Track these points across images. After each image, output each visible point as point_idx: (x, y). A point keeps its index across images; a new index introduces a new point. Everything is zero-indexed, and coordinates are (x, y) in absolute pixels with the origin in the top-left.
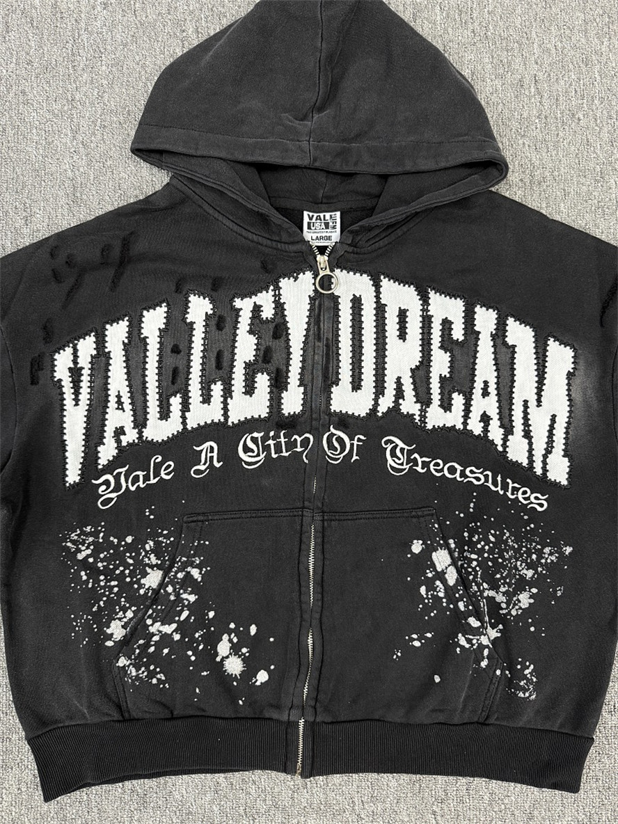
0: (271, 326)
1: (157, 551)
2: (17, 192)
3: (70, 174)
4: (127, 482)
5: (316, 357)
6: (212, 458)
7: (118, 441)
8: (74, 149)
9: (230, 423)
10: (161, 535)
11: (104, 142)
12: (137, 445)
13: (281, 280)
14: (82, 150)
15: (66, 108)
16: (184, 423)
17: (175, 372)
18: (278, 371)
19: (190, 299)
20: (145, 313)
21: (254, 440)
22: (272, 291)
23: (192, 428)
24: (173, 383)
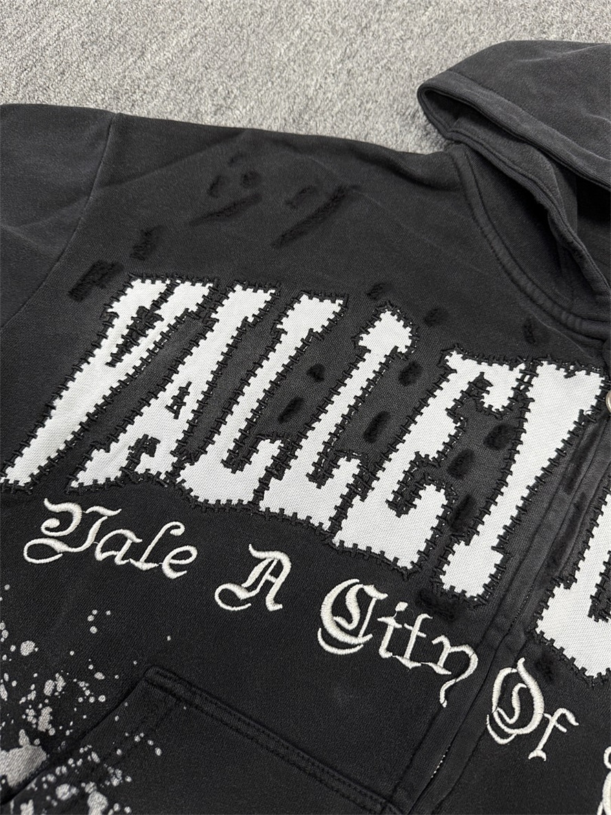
0: (492, 423)
1: (61, 706)
2: (230, 77)
3: (311, 92)
4: (98, 538)
5: (551, 516)
6: (269, 585)
7: (134, 459)
8: (333, 72)
9: (336, 540)
10: (89, 677)
11: (377, 83)
12: (160, 483)
13: (545, 363)
14: (344, 76)
15: (352, 30)
16: (259, 494)
17: (295, 405)
18: (468, 501)
19: (382, 316)
20: (304, 298)
21: (363, 599)
22: (521, 371)
23: (268, 509)
24: (282, 419)
